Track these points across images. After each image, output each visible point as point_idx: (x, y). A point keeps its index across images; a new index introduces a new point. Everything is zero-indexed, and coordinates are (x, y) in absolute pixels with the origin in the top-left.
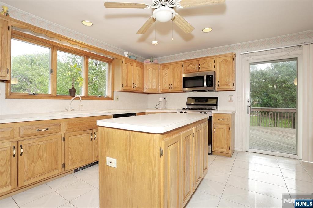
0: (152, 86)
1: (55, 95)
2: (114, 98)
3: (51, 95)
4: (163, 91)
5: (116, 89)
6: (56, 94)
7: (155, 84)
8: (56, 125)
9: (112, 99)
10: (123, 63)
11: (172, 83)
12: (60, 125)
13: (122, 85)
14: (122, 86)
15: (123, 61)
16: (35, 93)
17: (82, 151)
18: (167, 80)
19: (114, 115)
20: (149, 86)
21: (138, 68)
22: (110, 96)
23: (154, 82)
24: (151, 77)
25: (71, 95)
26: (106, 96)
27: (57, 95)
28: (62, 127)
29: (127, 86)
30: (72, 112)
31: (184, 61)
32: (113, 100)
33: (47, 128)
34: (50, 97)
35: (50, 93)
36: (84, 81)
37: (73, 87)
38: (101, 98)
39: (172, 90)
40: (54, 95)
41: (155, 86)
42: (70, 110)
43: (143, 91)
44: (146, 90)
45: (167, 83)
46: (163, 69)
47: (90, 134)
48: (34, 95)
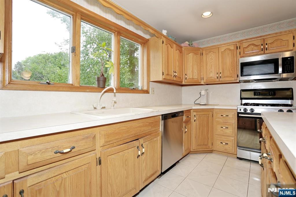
0: (193, 75)
1: (78, 86)
2: (150, 91)
3: (72, 85)
4: (207, 81)
5: (152, 79)
6: (80, 84)
7: (197, 73)
8: (87, 138)
9: (147, 92)
10: (163, 43)
11: (221, 71)
12: (94, 137)
13: (163, 73)
14: (163, 75)
15: (163, 42)
16: (49, 82)
17: (126, 178)
18: (213, 68)
19: (162, 115)
20: (190, 76)
21: (178, 51)
22: (145, 88)
23: (196, 71)
24: (191, 64)
25: (99, 86)
26: (140, 88)
27: (80, 86)
28: (96, 140)
29: (168, 74)
30: (103, 110)
31: (239, 42)
32: (149, 93)
33: (73, 145)
34: (72, 88)
35: (70, 83)
36: (115, 67)
37: (102, 74)
38: (135, 90)
39: (221, 80)
40: (76, 85)
41: (197, 75)
42: (99, 107)
43: (182, 82)
44: (186, 81)
45: (213, 72)
46: (207, 54)
47: (136, 147)
48: (49, 84)
